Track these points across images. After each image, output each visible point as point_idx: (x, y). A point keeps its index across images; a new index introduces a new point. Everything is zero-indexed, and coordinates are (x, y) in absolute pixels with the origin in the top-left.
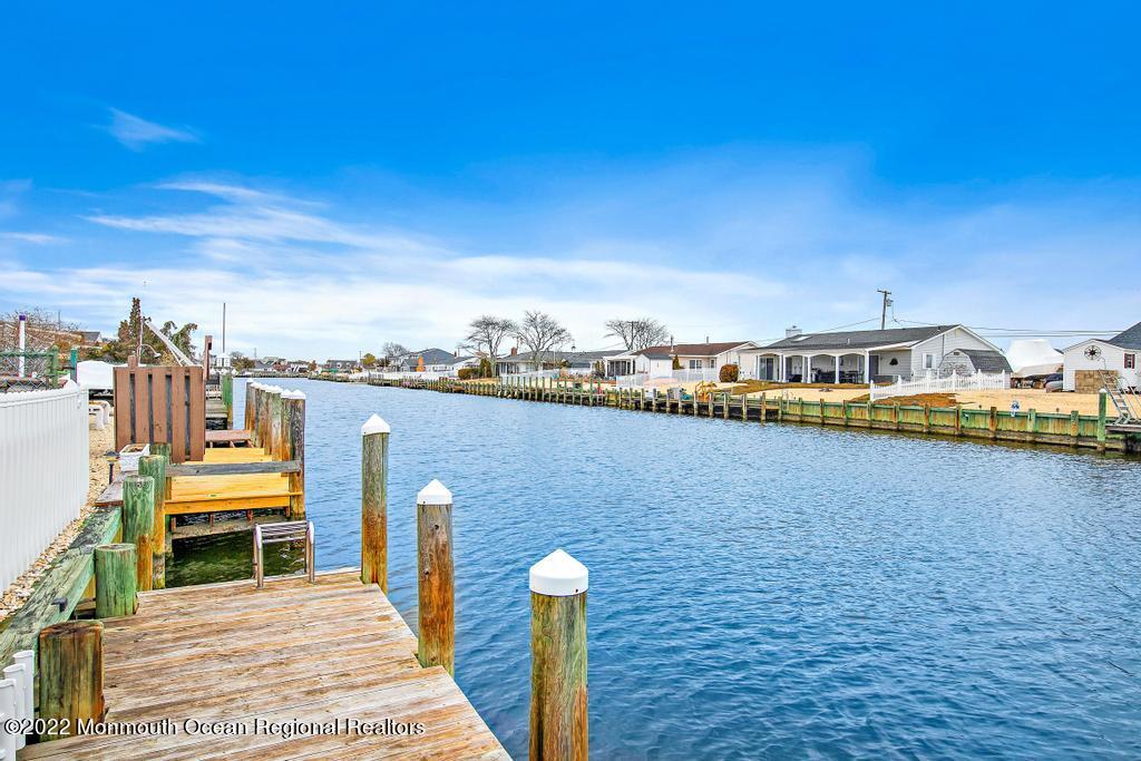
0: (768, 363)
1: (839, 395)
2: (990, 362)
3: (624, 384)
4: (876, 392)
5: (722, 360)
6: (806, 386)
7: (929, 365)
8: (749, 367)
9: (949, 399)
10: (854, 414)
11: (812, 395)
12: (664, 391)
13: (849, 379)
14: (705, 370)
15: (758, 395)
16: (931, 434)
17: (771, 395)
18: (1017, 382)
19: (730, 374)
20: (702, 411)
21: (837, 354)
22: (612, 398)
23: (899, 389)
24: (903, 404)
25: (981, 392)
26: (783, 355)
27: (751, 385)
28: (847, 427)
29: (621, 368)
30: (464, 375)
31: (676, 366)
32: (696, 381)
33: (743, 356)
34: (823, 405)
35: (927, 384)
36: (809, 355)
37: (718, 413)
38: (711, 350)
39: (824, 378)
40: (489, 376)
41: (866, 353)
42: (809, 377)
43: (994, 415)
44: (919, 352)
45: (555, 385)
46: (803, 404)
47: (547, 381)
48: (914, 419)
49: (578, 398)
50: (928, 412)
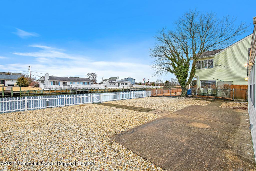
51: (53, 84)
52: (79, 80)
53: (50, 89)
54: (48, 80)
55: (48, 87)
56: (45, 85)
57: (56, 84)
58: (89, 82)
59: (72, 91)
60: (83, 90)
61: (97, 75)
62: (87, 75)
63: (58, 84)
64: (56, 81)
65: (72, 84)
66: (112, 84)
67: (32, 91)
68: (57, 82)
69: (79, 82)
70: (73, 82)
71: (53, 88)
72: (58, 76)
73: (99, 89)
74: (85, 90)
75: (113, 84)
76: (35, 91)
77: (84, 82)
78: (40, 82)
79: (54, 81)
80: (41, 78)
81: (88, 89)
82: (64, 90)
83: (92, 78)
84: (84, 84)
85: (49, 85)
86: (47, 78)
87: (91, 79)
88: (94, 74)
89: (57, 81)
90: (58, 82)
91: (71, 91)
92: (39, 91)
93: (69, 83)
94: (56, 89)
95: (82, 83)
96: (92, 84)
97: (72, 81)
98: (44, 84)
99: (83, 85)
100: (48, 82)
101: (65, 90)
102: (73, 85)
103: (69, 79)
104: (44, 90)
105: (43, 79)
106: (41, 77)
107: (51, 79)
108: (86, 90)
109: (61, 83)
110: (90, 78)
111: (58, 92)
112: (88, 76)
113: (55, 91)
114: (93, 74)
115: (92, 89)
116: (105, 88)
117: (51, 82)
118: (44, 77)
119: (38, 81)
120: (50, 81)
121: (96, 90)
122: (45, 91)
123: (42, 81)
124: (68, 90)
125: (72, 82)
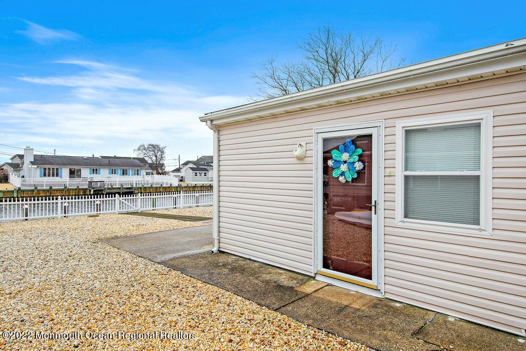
51: (45, 175)
52: (112, 163)
53: (36, 188)
54: (32, 163)
55: (32, 183)
56: (23, 177)
57: (53, 175)
58: (138, 168)
59: (92, 191)
60: (120, 188)
61: (166, 151)
62: (139, 149)
63: (57, 175)
64: (51, 167)
65: (93, 173)
66: (198, 174)
68: (53, 169)
69: (114, 168)
70: (96, 170)
71: (42, 185)
72: (58, 154)
73: (165, 185)
74: (127, 188)
75: (203, 174)
77: (125, 168)
78: (10, 170)
79: (47, 166)
80: (12, 159)
81: (134, 186)
82: (73, 190)
83: (151, 158)
84: (126, 174)
85: (35, 178)
86: (28, 159)
87: (150, 161)
88: (158, 146)
89: (55, 167)
90: (57, 169)
91: (90, 191)
92: (8, 192)
93: (86, 173)
94: (51, 188)
95: (119, 171)
96: (147, 174)
97: (94, 167)
98: (22, 173)
99: (122, 176)
100: (30, 170)
101: (76, 189)
102: (96, 178)
103: (85, 160)
104: (19, 189)
105: (17, 161)
106: (11, 157)
107: (39, 161)
108: (129, 188)
109: (65, 172)
110: (146, 159)
111: (56, 195)
112: (140, 152)
113: (48, 191)
114: (154, 148)
115: (146, 188)
116: (181, 183)
117: (38, 171)
118: (21, 157)
119: (5, 167)
120: (36, 166)
121: (157, 188)
122: (23, 191)
123: (16, 167)
124: (83, 189)
125: (93, 170)
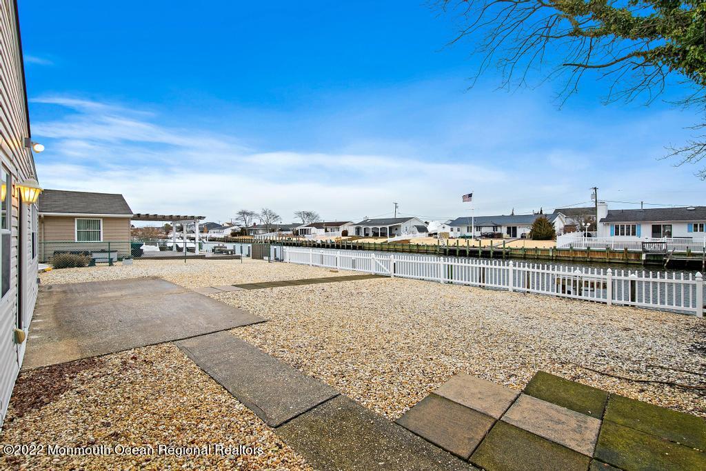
0: (358, 230)
1: (379, 241)
2: (422, 229)
3: (308, 238)
4: (390, 240)
5: (342, 228)
6: (370, 238)
7: (406, 230)
8: (352, 232)
9: (408, 241)
10: (384, 246)
11: (372, 241)
12: (324, 241)
13: (383, 235)
14: (336, 232)
15: (356, 241)
16: (403, 251)
17: (360, 241)
18: (430, 235)
19: (345, 233)
20: (338, 247)
21: (379, 227)
22: (304, 243)
23: (396, 238)
24: (396, 243)
25: (419, 239)
26: (363, 227)
27: (353, 238)
28: (382, 250)
29: (304, 232)
30: (234, 234)
31: (326, 231)
32: (335, 236)
33: (350, 227)
34: (375, 244)
35: (404, 237)
36: (371, 227)
37: (343, 248)
38: (338, 224)
39: (376, 235)
40: (246, 235)
41: (388, 227)
42: (371, 234)
43: (418, 245)
44: (403, 226)
45: (278, 239)
46: (369, 243)
47: (274, 237)
48: (399, 247)
49: (291, 243)
50: (403, 245)
51: (617, 234)
54: (602, 220)
57: (628, 234)
63: (634, 234)
64: (626, 223)
67: (531, 250)
68: (628, 226)
70: (702, 226)
76: (536, 249)
79: (619, 223)
89: (631, 224)
90: (634, 227)
92: (545, 250)
97: (699, 222)
101: (622, 252)
103: (691, 212)
104: (555, 248)
107: (613, 217)
109: (646, 229)
111: (597, 257)
113: (586, 252)
117: (608, 227)
122: (559, 250)
125: (695, 226)
